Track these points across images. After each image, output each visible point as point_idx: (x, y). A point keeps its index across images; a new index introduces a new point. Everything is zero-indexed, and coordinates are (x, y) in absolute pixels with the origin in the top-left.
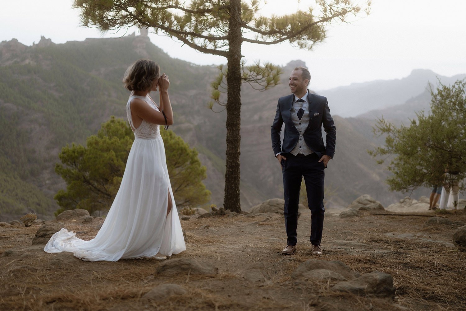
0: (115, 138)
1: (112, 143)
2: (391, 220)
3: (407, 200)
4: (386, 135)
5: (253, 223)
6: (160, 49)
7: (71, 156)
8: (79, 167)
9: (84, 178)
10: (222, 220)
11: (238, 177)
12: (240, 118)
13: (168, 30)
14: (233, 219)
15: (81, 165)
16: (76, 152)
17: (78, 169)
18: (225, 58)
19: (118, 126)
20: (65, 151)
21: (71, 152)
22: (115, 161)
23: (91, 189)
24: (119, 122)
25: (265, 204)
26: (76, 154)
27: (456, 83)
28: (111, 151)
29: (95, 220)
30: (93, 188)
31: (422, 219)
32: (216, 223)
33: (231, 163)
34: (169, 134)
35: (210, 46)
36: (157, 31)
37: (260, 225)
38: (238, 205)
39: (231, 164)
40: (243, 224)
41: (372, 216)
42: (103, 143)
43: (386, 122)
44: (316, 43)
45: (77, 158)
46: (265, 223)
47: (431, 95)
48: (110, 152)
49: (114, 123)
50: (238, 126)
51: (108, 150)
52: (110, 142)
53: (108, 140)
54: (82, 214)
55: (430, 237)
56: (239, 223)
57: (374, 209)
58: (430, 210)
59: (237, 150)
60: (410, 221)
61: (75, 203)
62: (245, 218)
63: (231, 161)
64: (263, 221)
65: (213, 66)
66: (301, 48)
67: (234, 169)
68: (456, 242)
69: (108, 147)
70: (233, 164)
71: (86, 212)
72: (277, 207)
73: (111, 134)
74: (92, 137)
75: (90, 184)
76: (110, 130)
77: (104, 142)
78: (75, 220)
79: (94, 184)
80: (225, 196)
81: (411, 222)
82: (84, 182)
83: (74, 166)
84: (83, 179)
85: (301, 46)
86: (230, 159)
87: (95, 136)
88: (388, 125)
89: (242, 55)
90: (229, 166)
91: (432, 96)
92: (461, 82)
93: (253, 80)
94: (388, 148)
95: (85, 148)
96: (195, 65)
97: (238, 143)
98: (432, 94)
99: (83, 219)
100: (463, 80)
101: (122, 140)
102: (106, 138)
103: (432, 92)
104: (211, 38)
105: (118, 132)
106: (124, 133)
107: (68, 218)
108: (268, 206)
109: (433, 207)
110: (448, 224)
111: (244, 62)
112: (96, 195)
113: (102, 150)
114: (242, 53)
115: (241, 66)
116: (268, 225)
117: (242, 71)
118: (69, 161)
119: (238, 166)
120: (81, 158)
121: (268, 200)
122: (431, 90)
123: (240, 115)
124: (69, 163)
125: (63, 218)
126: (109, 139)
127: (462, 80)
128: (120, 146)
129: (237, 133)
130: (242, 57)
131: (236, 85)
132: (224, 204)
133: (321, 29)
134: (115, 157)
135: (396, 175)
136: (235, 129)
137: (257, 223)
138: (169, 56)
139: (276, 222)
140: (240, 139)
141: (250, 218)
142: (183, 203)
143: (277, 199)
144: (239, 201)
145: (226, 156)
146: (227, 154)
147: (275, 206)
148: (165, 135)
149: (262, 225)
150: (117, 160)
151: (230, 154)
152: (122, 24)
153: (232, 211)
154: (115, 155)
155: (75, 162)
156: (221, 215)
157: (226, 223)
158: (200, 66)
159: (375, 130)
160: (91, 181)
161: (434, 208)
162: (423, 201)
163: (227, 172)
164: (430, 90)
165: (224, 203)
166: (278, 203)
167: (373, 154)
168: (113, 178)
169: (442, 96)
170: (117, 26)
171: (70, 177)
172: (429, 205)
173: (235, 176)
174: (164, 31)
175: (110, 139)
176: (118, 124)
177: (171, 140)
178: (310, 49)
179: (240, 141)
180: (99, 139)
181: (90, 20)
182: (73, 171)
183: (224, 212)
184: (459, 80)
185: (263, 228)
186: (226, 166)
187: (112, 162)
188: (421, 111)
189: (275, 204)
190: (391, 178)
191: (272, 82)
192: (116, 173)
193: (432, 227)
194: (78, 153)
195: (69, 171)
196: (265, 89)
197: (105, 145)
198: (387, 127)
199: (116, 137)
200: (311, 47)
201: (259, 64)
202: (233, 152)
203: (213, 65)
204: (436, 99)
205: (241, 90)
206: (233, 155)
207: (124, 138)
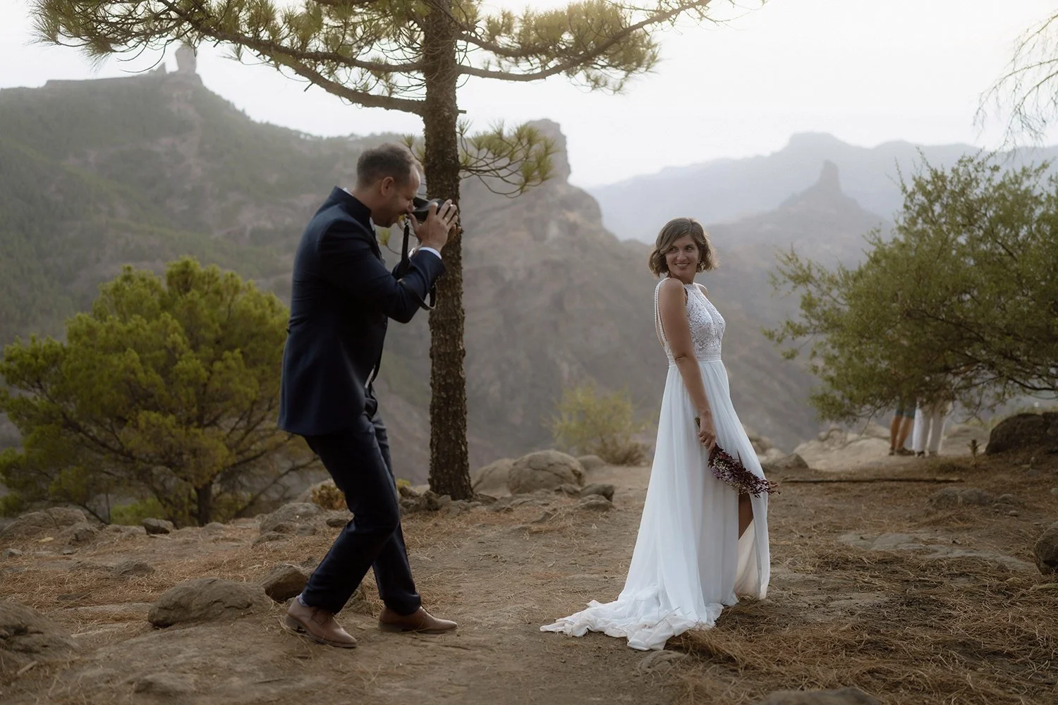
0: (135, 319)
1: (130, 331)
2: (835, 495)
3: (836, 434)
4: (802, 290)
5: (514, 531)
6: (228, 103)
7: (29, 365)
8: (49, 391)
9: (64, 416)
10: (436, 525)
11: (462, 410)
12: (460, 264)
13: (272, 48)
14: (460, 520)
15: (54, 387)
16: (41, 357)
17: (47, 396)
18: (418, 116)
19: (142, 290)
20: (13, 354)
21: (28, 356)
22: (141, 375)
23: (82, 440)
24: (143, 280)
25: (519, 466)
26: (40, 360)
27: (960, 161)
28: (129, 349)
29: (102, 534)
30: (88, 440)
31: (909, 488)
32: (422, 536)
33: (444, 377)
34: (267, 304)
35: (377, 88)
36: (238, 52)
37: (532, 533)
38: (465, 480)
39: (445, 380)
40: (490, 534)
41: (788, 487)
42: (107, 332)
43: (801, 260)
44: (630, 75)
45: (44, 369)
46: (543, 527)
47: (900, 191)
48: (126, 353)
49: (132, 282)
50: (457, 284)
51: (120, 348)
52: (124, 328)
53: (119, 325)
54: (69, 522)
55: (954, 542)
56: (480, 531)
57: (787, 468)
58: (892, 454)
59: (456, 346)
60: (881, 495)
61: (45, 477)
62: (488, 514)
63: (444, 372)
64: (539, 522)
65: (351, 139)
66: (594, 88)
67: (451, 393)
68: (1045, 562)
69: (119, 342)
70: (449, 381)
71: (78, 515)
72: (549, 471)
73: (125, 308)
74: (80, 319)
75: (78, 429)
76: (123, 300)
77: (110, 329)
78: (51, 539)
79: (90, 430)
80: (433, 460)
81: (884, 498)
82: (65, 426)
83: (38, 390)
84: (61, 420)
85: (596, 83)
86: (440, 369)
87: (86, 316)
88: (805, 267)
89: (459, 109)
90: (440, 385)
91: (905, 195)
92: (972, 161)
93: (488, 171)
94: (810, 322)
95: (62, 344)
96: (311, 136)
97: (458, 327)
98: (904, 190)
99: (71, 532)
100: (978, 155)
101: (154, 322)
102: (114, 319)
103: (903, 184)
104: (381, 70)
105: (141, 303)
106: (158, 306)
107: (31, 534)
108: (528, 470)
109: (899, 448)
110: (984, 505)
111: (466, 127)
112: (99, 456)
113: (106, 350)
114: (460, 104)
115: (458, 135)
116: (552, 531)
117: (460, 151)
118: (23, 379)
119: (460, 384)
120: (53, 370)
121: (527, 456)
122: (902, 181)
123: (460, 258)
124: (25, 383)
125: (20, 535)
126: (120, 321)
127: (974, 155)
128: (150, 338)
129: (456, 303)
130: (460, 114)
131: (448, 185)
132: (429, 480)
133: (645, 42)
134: (139, 364)
135: (830, 383)
136: (450, 294)
137: (525, 529)
138: (249, 118)
139: (570, 522)
140: (464, 318)
141: (502, 515)
142: (309, 463)
143: (547, 451)
144: (467, 470)
145: (430, 361)
146: (432, 356)
147: (544, 470)
148: (259, 306)
149: (536, 532)
150: (146, 372)
151: (440, 355)
152: (146, 36)
153: (454, 499)
154: (138, 360)
155: (38, 381)
156: (430, 510)
157: (449, 534)
158: (321, 137)
159: (776, 279)
160: (82, 424)
161: (903, 452)
162: (870, 434)
163: (435, 400)
164: (898, 181)
165: (430, 477)
166: (552, 462)
167: (776, 338)
168: (137, 414)
169: (927, 194)
170: (131, 43)
171: (30, 417)
172: (888, 445)
173: (455, 408)
174: (259, 53)
175: (124, 321)
176: (141, 284)
177: (273, 317)
178: (618, 89)
179: (463, 322)
180: (96, 323)
181: (62, 29)
182: (35, 403)
183: (436, 503)
184: (967, 155)
185: (543, 541)
186: (432, 385)
187: (132, 377)
188: (874, 231)
189: (545, 466)
190: (820, 393)
191: (536, 173)
192: (142, 402)
193: (949, 513)
194: (45, 357)
195: (25, 402)
196: (519, 192)
197: (111, 336)
198: (804, 271)
199: (138, 317)
200: (621, 85)
201: (501, 130)
202: (449, 351)
203: (352, 135)
204: (912, 201)
205: (460, 196)
206: (447, 359)
207: (157, 317)
